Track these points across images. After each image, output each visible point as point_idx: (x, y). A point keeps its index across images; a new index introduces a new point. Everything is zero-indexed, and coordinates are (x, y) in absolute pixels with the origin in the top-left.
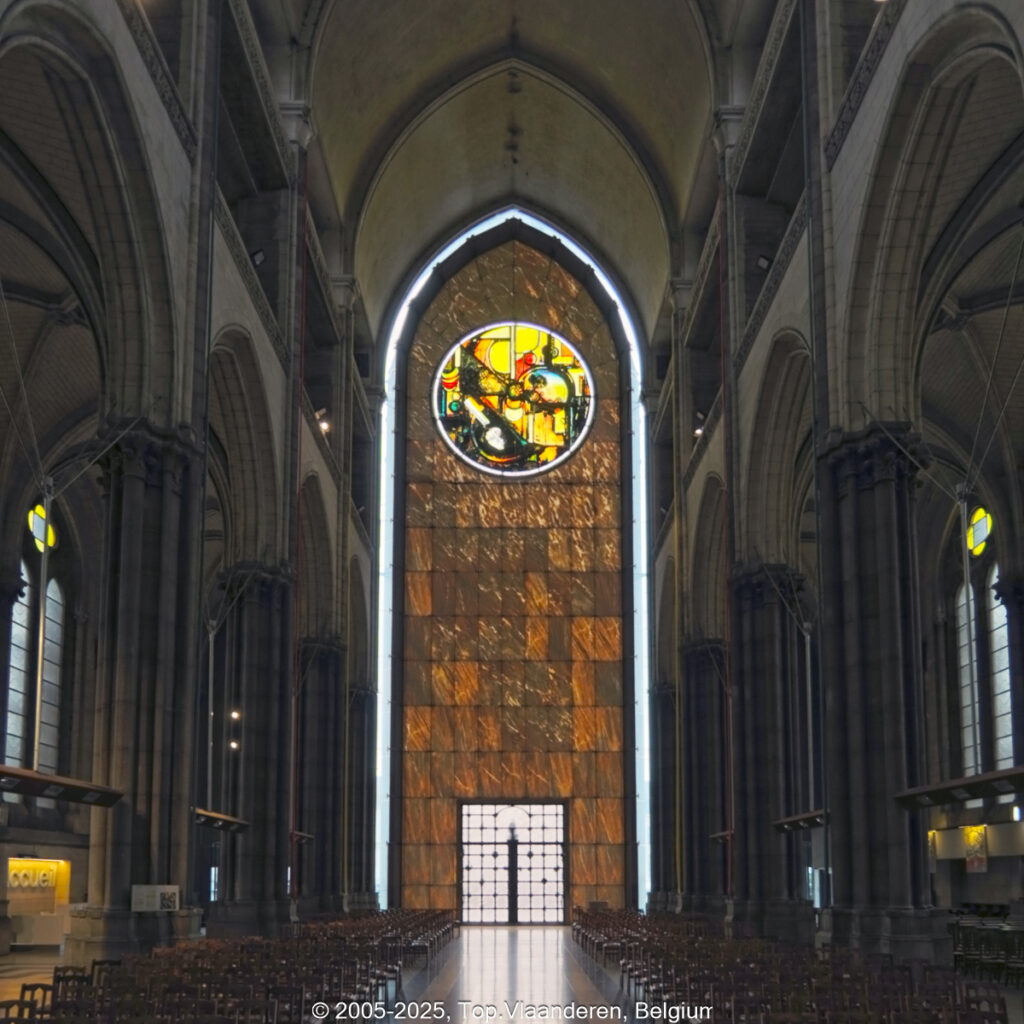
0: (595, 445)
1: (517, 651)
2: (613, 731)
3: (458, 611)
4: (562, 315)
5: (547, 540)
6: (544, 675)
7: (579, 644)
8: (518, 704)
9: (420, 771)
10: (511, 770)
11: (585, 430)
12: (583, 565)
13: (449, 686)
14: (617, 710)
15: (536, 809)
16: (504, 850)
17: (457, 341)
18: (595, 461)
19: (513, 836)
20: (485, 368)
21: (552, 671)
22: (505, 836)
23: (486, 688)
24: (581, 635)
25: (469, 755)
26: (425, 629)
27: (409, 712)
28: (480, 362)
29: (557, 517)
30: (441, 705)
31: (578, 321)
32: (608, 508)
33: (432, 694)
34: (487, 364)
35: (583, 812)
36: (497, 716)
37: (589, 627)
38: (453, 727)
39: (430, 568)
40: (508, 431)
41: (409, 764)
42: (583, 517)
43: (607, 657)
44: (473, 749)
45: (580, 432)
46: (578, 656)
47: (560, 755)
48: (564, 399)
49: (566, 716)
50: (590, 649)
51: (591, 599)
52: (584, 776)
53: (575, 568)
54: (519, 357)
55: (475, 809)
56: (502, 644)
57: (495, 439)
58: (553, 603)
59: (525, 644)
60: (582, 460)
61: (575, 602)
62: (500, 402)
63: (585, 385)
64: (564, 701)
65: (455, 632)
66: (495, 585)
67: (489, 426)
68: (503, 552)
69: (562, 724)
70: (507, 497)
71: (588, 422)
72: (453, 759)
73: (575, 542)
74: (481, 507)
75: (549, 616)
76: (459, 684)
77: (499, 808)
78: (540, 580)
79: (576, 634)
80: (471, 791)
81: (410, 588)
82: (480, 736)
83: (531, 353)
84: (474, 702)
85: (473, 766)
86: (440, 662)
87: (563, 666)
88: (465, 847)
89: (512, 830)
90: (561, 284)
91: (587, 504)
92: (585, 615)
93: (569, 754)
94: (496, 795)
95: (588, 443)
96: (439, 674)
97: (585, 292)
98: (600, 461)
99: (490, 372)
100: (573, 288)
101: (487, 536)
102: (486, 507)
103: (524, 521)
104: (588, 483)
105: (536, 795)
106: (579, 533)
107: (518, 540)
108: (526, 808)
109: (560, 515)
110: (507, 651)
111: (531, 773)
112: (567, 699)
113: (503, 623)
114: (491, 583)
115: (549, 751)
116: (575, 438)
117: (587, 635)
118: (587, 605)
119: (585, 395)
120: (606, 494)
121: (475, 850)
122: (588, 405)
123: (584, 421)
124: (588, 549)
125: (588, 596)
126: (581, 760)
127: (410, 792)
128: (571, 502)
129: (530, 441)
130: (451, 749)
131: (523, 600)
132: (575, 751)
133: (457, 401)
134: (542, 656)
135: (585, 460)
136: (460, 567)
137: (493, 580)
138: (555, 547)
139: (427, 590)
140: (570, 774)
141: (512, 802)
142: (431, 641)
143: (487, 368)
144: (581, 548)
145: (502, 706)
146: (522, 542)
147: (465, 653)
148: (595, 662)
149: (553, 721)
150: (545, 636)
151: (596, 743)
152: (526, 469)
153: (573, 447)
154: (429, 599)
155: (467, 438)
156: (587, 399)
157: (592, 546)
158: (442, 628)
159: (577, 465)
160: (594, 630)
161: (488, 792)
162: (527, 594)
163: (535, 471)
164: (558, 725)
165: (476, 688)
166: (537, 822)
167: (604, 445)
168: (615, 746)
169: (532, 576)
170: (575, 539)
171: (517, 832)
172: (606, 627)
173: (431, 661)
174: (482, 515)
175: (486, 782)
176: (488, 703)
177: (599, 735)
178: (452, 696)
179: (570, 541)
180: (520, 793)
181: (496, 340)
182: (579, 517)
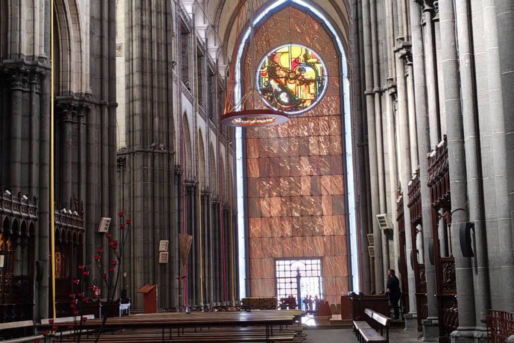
0: (328, 98)
1: (297, 192)
2: (341, 226)
3: (271, 175)
4: (312, 40)
5: (308, 142)
6: (309, 202)
7: (324, 187)
8: (298, 215)
9: (257, 246)
10: (297, 245)
11: (323, 91)
12: (325, 152)
13: (268, 208)
14: (342, 216)
15: (308, 262)
16: (295, 280)
17: (266, 54)
18: (329, 105)
19: (299, 274)
20: (278, 66)
21: (313, 200)
22: (295, 274)
23: (284, 209)
24: (325, 183)
25: (278, 238)
26: (257, 183)
27: (252, 220)
28: (276, 63)
29: (313, 131)
30: (265, 217)
31: (319, 42)
32: (335, 126)
33: (261, 213)
34: (279, 64)
35: (329, 263)
36: (290, 221)
37: (328, 180)
38: (271, 226)
39: (258, 156)
40: (290, 94)
41: (252, 244)
42: (324, 131)
43: (337, 193)
44: (280, 236)
45: (321, 92)
46: (324, 193)
47: (318, 237)
48: (314, 77)
49: (320, 220)
50: (329, 190)
51: (329, 167)
52: (329, 246)
53: (321, 154)
54: (293, 60)
55: (281, 262)
56: (290, 189)
57: (284, 98)
58: (312, 170)
59: (300, 189)
60: (322, 105)
61: (322, 169)
62: (285, 81)
63: (323, 71)
64: (319, 213)
65: (270, 184)
66: (287, 163)
67: (281, 92)
68: (289, 148)
69: (318, 224)
70: (290, 123)
71: (325, 88)
72: (271, 241)
73: (321, 142)
74: (279, 128)
75: (311, 176)
76: (273, 208)
77: (292, 261)
78: (306, 160)
79: (323, 183)
80: (280, 255)
81: (250, 165)
82: (282, 230)
83: (298, 58)
84: (279, 215)
85: (280, 243)
86: (264, 198)
87: (318, 198)
88: (278, 280)
89: (298, 271)
90: (311, 25)
91: (325, 124)
92: (327, 174)
93: (321, 237)
94: (291, 256)
95: (325, 97)
96: (264, 203)
97: (321, 28)
98: (331, 105)
99: (281, 68)
100: (316, 27)
101: (282, 141)
102: (281, 128)
103: (298, 134)
104: (326, 116)
105: (308, 255)
106: (322, 138)
107: (296, 142)
108: (304, 261)
109: (314, 130)
110: (293, 192)
111: (305, 246)
112: (320, 212)
113: (291, 180)
114: (285, 162)
115: (313, 236)
116: (319, 95)
117: (328, 183)
118: (327, 170)
119: (323, 75)
120: (334, 119)
121: (282, 280)
122: (324, 80)
123: (323, 87)
124: (327, 145)
125: (327, 166)
126: (327, 239)
127: (253, 256)
128: (318, 124)
129: (299, 97)
130: (270, 236)
131: (299, 169)
132: (325, 235)
133: (267, 81)
134: (309, 194)
135: (324, 105)
136: (271, 156)
137: (285, 161)
138: (312, 145)
139: (257, 166)
140: (323, 246)
141: (298, 259)
142: (259, 189)
143: (279, 66)
144: (324, 144)
145: (292, 216)
146: (297, 143)
147: (275, 194)
148: (332, 195)
149: (314, 223)
150: (309, 185)
151: (334, 232)
152: (298, 110)
153: (318, 100)
154: (258, 170)
155: (272, 98)
156: (324, 77)
157: (329, 143)
158: (264, 183)
159: (320, 107)
160: (331, 181)
161: (287, 255)
162: (301, 166)
163: (302, 111)
164: (317, 224)
165: (280, 209)
166: (309, 267)
167: (332, 97)
168: (342, 233)
169: (302, 158)
170: (321, 140)
171: (300, 272)
172: (336, 180)
173: (260, 197)
174: (280, 132)
175: (286, 250)
176: (285, 216)
177: (335, 228)
178: (270, 212)
179: (319, 141)
180: (301, 255)
181: (283, 53)
182: (322, 131)
